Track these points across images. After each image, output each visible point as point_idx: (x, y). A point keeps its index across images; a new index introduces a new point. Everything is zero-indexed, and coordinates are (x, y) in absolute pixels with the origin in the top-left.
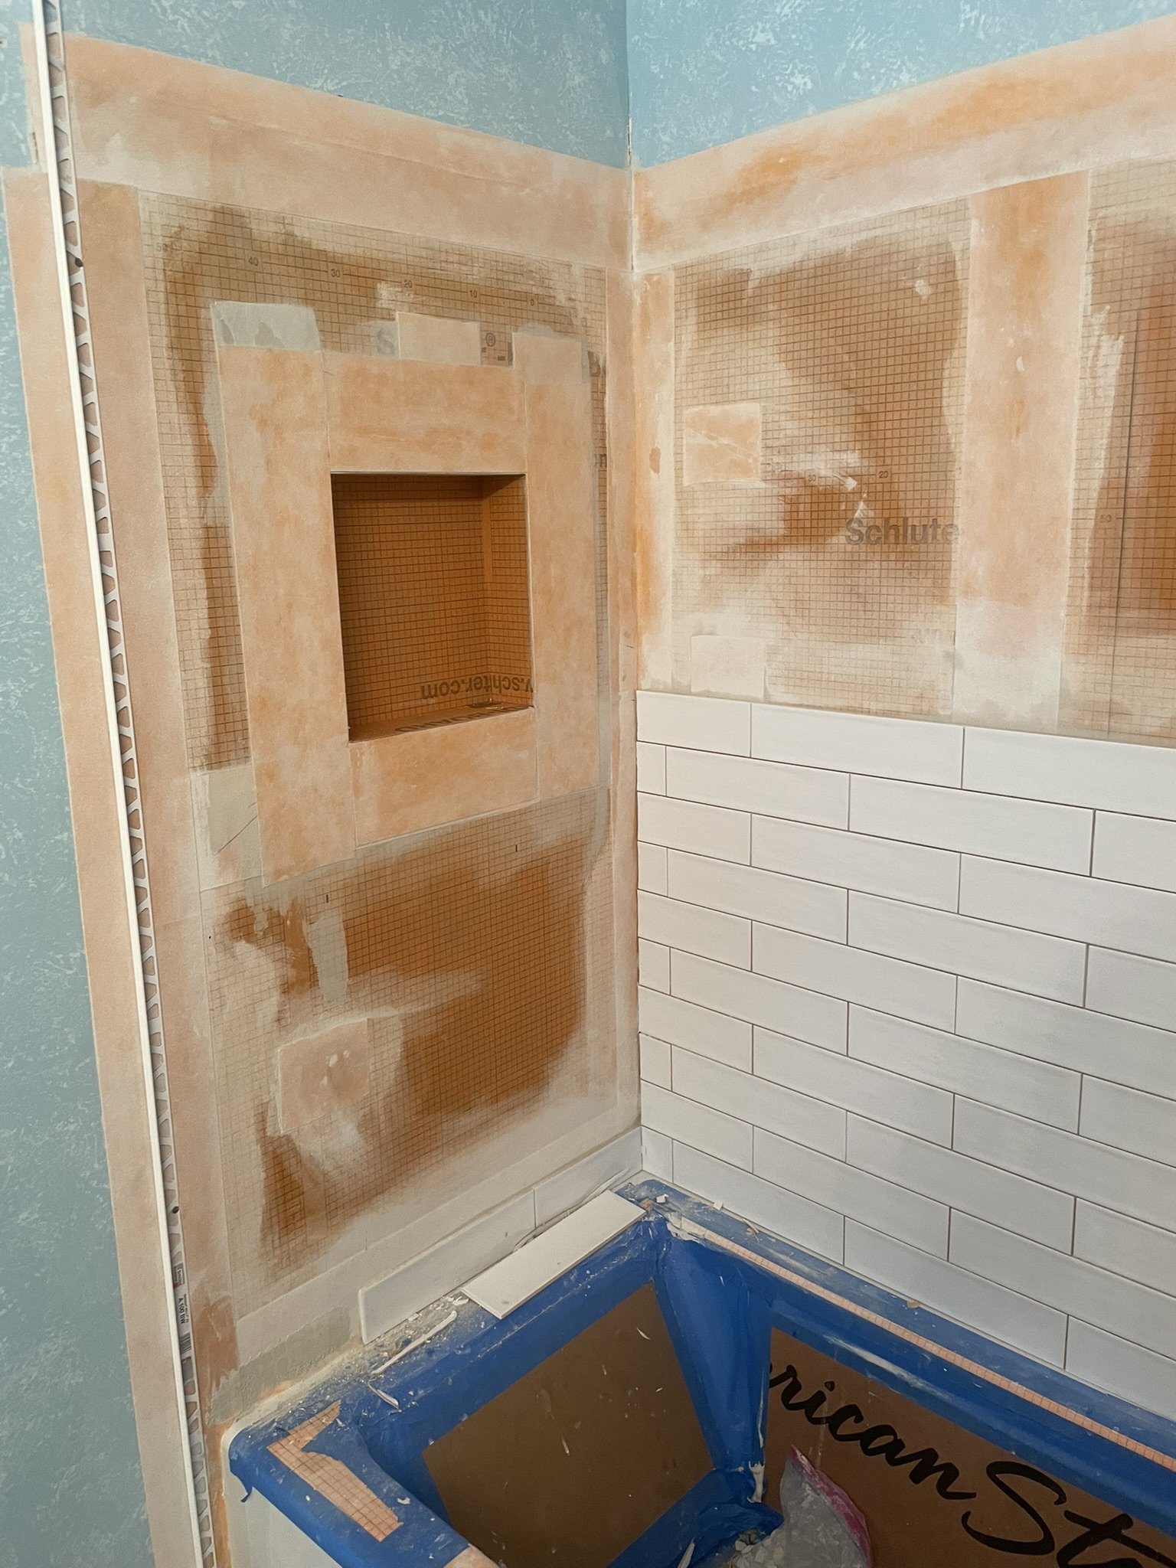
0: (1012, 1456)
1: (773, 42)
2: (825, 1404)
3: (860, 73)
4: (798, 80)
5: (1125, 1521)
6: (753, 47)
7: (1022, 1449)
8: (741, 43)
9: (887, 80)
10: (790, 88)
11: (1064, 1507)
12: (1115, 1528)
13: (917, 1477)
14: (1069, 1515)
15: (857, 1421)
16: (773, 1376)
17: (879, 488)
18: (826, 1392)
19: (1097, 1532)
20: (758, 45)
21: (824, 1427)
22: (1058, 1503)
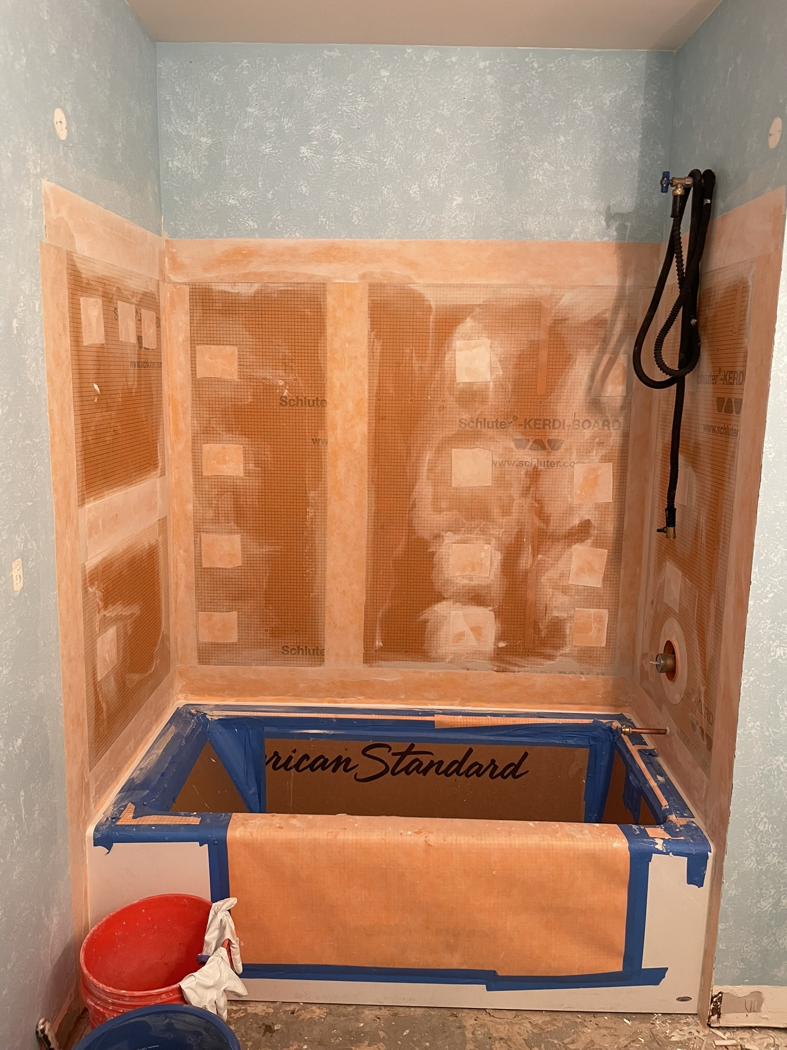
0: (371, 742)
1: (238, 205)
2: (293, 760)
3: (279, 228)
4: (251, 223)
5: (412, 746)
6: (229, 204)
7: (374, 738)
8: (222, 201)
9: (290, 234)
10: (247, 225)
11: (392, 752)
12: (409, 751)
13: (334, 770)
14: (394, 754)
15: (307, 760)
16: (267, 760)
17: (294, 385)
18: (293, 755)
19: (403, 755)
20: (231, 204)
21: (293, 770)
22: (388, 752)
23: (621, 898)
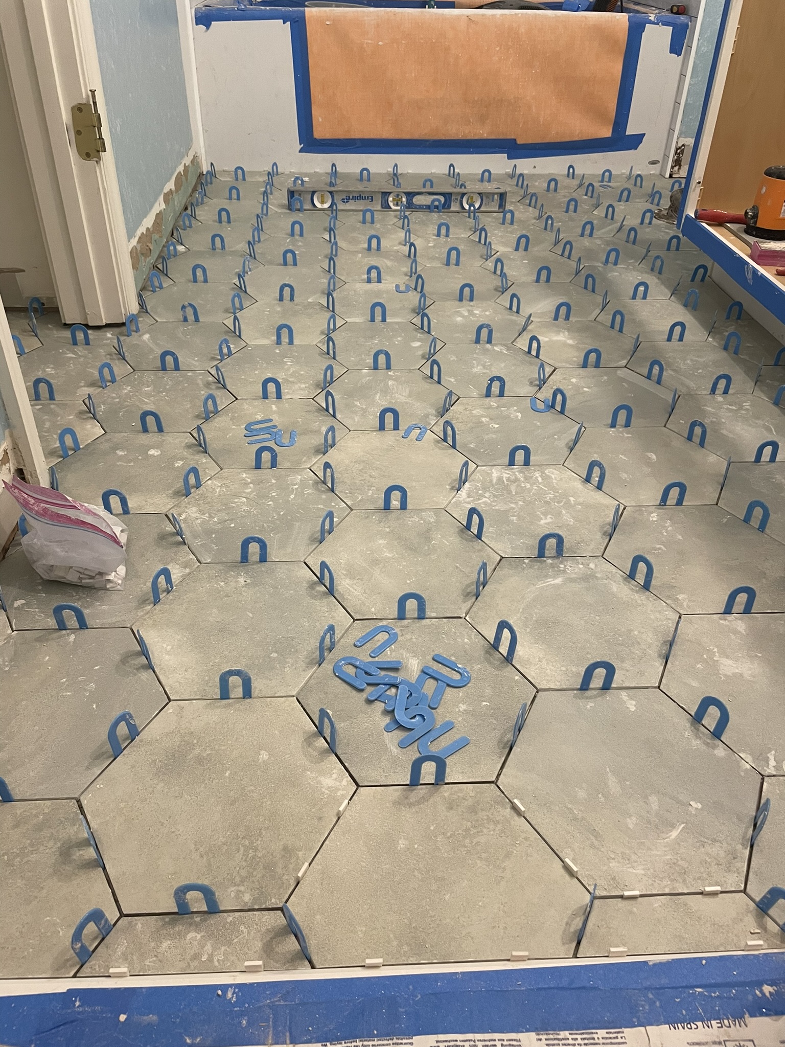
23: (617, 68)
